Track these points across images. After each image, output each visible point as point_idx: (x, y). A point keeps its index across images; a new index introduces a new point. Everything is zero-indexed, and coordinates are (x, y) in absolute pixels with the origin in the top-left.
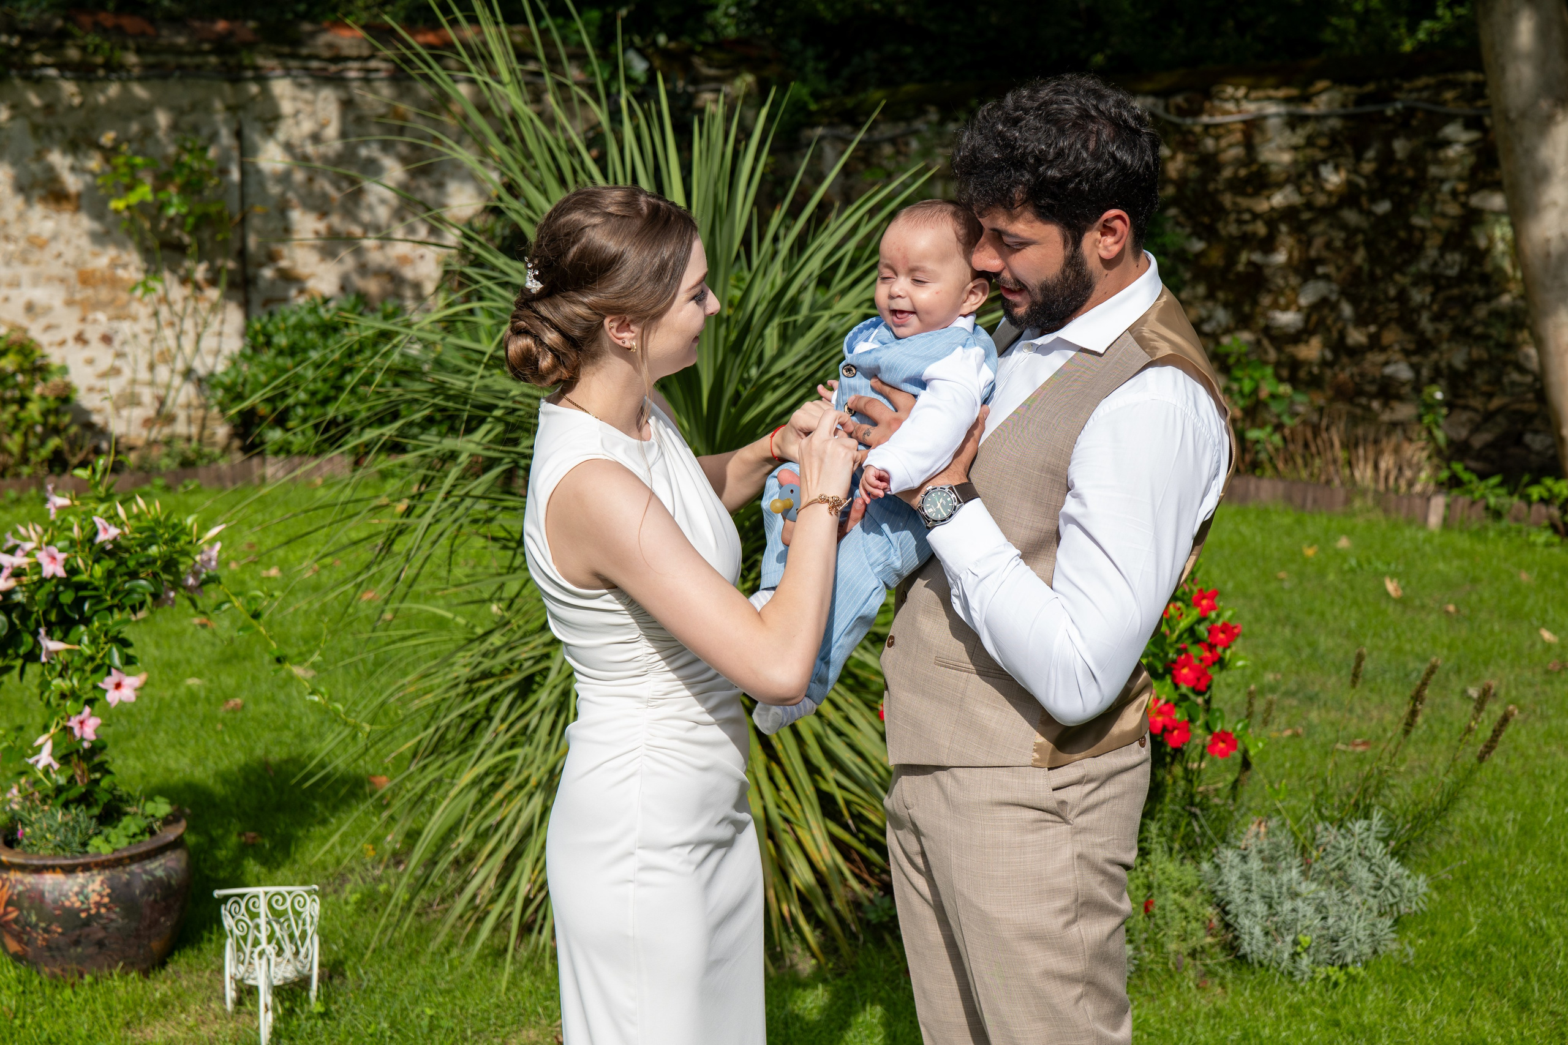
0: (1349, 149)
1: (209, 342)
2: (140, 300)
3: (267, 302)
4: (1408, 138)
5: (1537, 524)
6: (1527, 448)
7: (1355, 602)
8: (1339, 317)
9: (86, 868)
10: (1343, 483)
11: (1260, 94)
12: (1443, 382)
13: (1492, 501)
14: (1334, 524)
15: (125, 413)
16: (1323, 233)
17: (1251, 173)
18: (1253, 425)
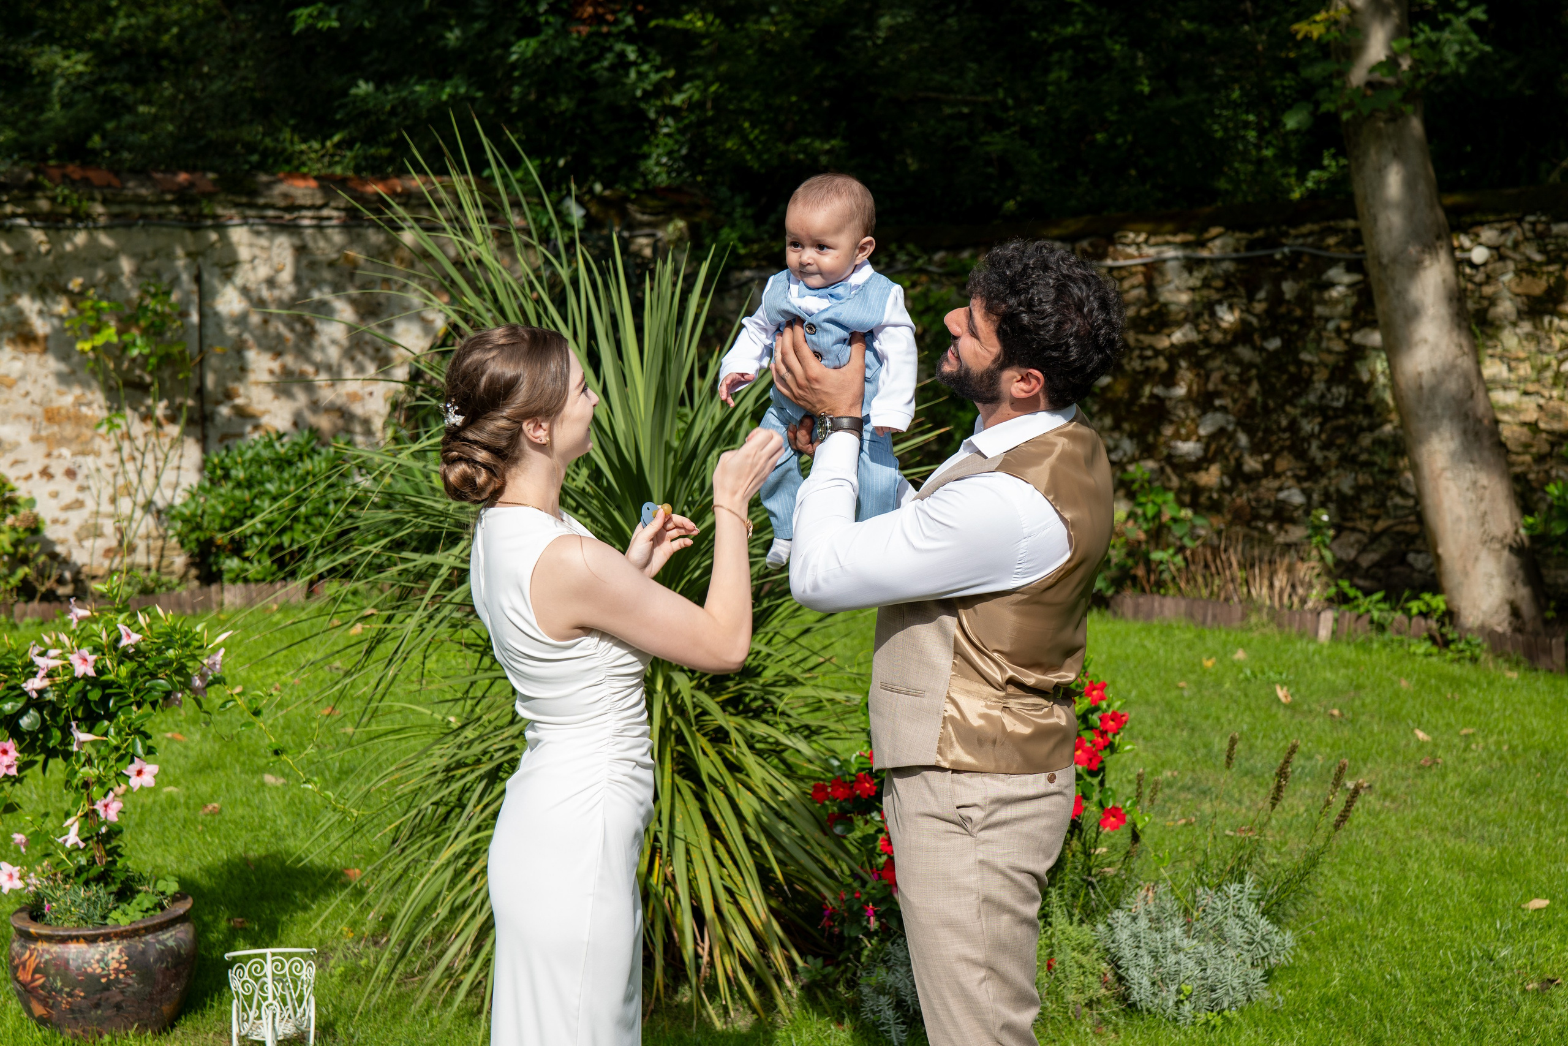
0: (1242, 291)
1: (169, 476)
2: (102, 437)
3: (223, 438)
4: (1296, 280)
5: (1417, 636)
6: (1410, 566)
7: (1248, 707)
8: (1236, 446)
9: (107, 938)
10: (1241, 601)
11: (1159, 239)
12: (1332, 506)
13: (1376, 615)
14: (1231, 638)
15: (88, 543)
16: (1219, 368)
17: (1152, 312)
18: (1157, 547)
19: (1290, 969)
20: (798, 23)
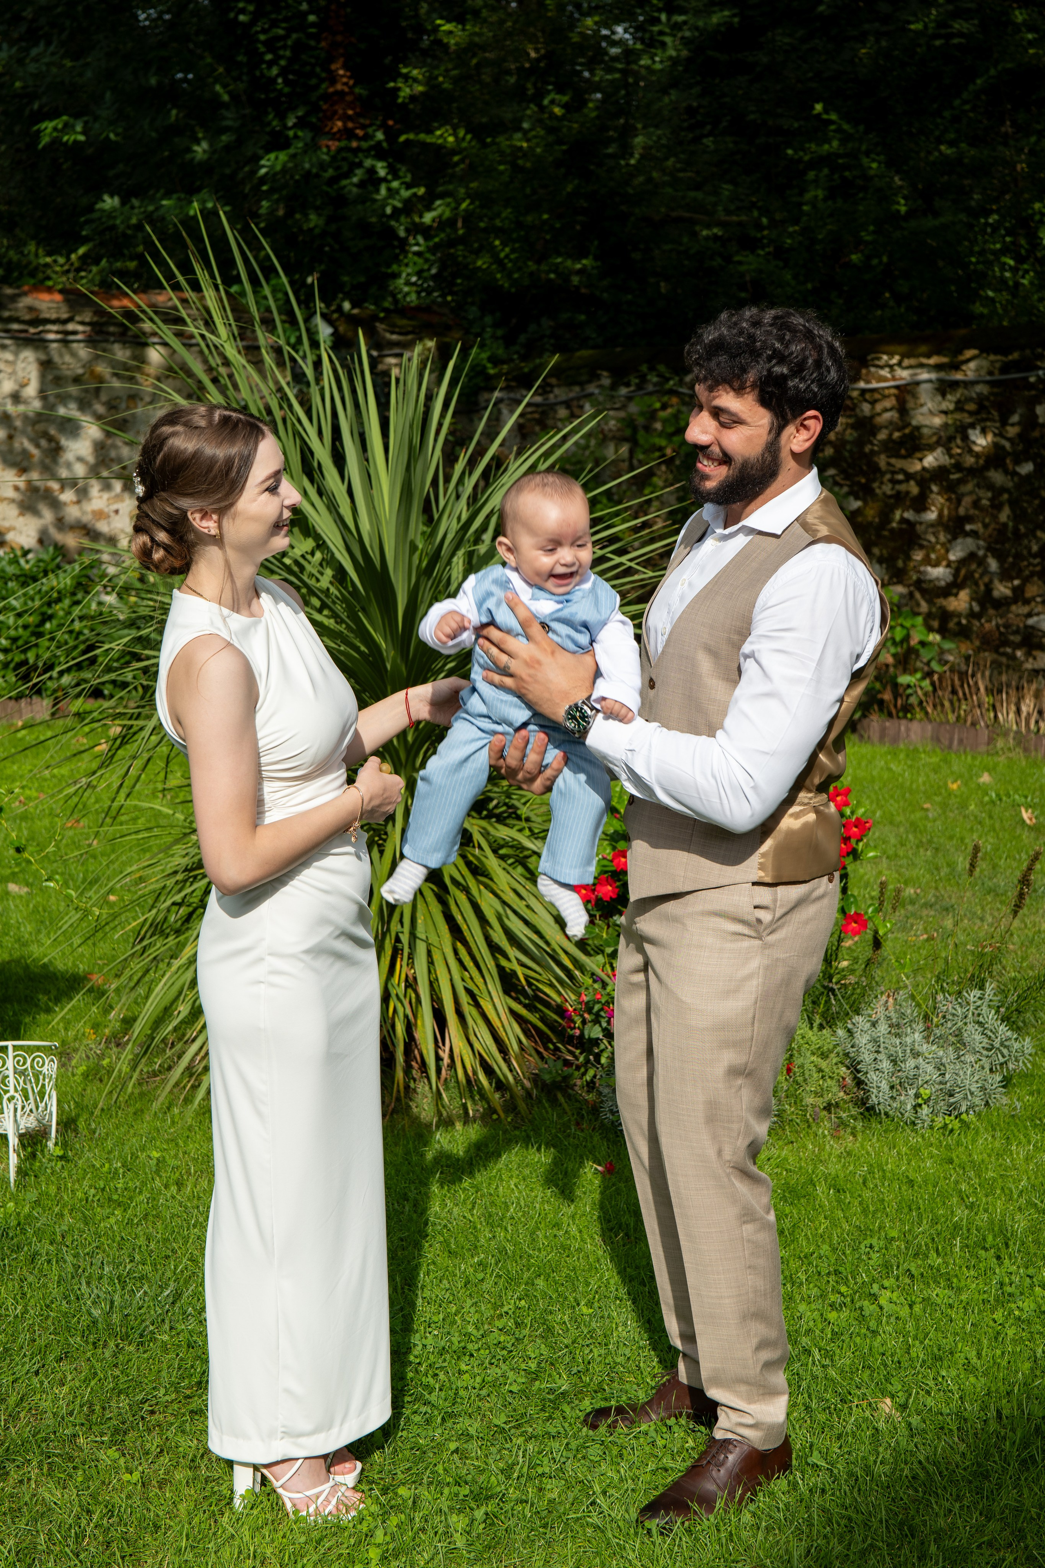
0: (996, 414)
7: (993, 828)
8: (986, 572)
10: (988, 726)
11: (912, 361)
14: (977, 763)
16: (971, 493)
17: (904, 435)
18: (905, 671)
19: (1026, 1076)
20: (551, 138)
